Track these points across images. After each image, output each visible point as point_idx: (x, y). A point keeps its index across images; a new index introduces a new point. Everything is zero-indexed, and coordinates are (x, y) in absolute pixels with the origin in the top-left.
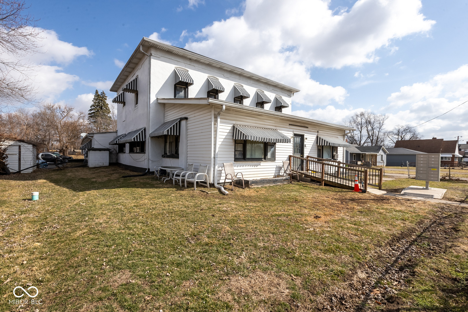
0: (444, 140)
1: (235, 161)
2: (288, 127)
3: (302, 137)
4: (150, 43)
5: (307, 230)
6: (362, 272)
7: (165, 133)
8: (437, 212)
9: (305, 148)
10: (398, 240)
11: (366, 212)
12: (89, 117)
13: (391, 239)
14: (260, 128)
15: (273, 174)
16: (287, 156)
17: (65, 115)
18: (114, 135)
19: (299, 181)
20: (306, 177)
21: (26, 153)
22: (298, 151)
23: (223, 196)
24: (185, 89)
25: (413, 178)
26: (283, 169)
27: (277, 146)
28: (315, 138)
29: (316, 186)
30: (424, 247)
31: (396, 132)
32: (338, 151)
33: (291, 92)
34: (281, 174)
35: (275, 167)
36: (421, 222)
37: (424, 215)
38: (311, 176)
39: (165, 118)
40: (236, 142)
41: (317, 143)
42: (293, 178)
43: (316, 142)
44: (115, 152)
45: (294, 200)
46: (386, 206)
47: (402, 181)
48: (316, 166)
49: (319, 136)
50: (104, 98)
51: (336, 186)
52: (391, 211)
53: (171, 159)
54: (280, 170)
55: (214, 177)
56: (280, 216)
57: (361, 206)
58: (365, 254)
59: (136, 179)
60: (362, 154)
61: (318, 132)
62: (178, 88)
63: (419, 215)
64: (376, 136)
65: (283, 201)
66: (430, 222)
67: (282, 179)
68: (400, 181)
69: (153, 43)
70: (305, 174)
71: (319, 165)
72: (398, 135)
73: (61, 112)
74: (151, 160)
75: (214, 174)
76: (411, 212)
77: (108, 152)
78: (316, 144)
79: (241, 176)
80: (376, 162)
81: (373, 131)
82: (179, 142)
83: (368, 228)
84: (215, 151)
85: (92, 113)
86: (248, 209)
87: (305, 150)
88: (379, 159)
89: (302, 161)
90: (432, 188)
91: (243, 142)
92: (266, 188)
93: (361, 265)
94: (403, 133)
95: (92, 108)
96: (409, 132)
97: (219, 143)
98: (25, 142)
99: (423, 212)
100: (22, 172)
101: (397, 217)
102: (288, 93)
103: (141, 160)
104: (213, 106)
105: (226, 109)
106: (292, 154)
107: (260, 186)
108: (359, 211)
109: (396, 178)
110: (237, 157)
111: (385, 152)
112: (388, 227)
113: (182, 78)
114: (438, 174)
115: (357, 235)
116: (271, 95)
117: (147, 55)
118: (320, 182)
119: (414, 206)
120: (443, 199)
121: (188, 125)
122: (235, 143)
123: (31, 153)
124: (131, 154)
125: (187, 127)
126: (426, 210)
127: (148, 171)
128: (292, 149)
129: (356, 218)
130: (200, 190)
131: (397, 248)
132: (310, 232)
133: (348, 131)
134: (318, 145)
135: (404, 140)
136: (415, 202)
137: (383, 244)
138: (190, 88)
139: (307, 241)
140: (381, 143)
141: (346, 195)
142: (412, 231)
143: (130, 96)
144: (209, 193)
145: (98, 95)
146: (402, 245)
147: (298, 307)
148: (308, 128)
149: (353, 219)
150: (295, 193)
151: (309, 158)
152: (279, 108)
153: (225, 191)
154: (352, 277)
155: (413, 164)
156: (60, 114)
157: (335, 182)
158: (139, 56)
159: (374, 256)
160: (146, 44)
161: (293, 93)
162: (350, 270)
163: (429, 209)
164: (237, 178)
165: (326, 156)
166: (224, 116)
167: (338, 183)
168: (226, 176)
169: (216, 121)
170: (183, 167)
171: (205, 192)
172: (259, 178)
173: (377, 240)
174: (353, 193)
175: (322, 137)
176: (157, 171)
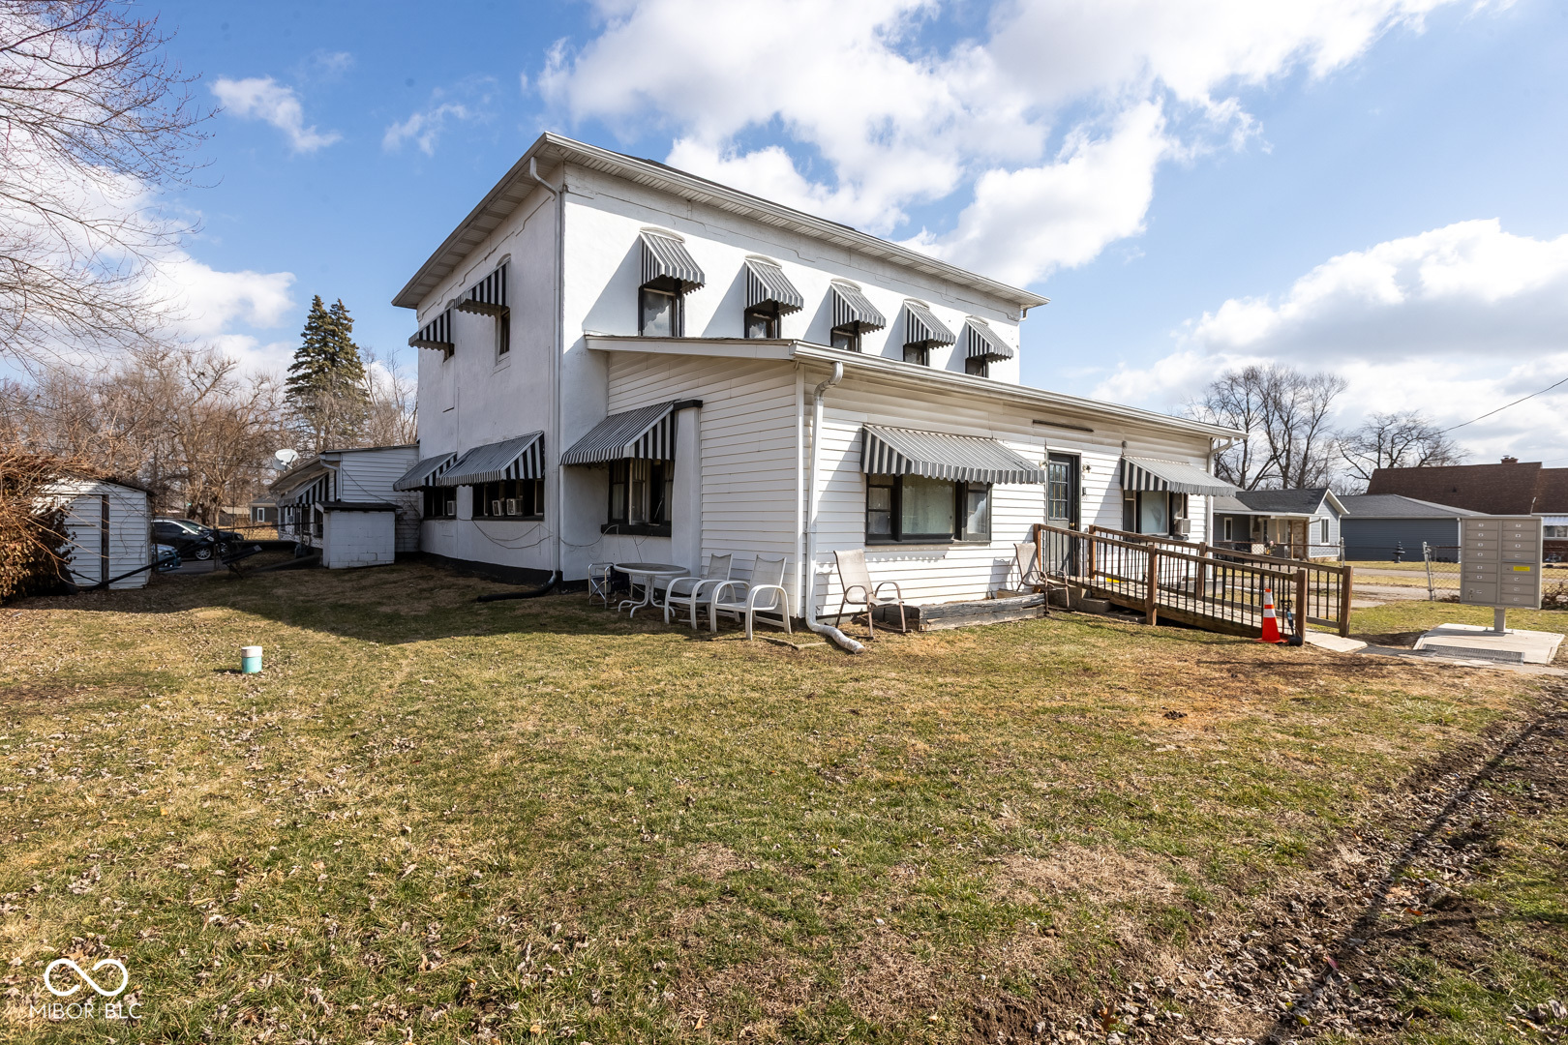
0: (1544, 467)
1: (867, 544)
2: (1031, 428)
3: (1074, 460)
4: (562, 151)
5: (1159, 750)
6: (1350, 850)
7: (628, 452)
8: (1539, 701)
9: (1083, 499)
10: (1436, 775)
11: (1318, 703)
12: (291, 390)
13: (1414, 772)
14: (944, 434)
15: (985, 588)
16: (1027, 528)
17: (208, 385)
18: (410, 455)
19: (1069, 611)
20: (1092, 597)
21: (130, 520)
22: (1062, 509)
23: (849, 657)
24: (672, 300)
25: (1445, 600)
26: (1015, 569)
27: (995, 494)
28: (1115, 465)
29: (1132, 626)
30: (1513, 794)
31: (1371, 438)
32: (1190, 510)
33: (1019, 305)
34: (1009, 587)
35: (990, 562)
36: (1493, 730)
37: (1501, 708)
38: (1113, 593)
39: (612, 399)
40: (871, 482)
41: (1122, 483)
42: (1052, 600)
43: (1118, 479)
44: (411, 515)
45: (1080, 668)
46: (1376, 685)
47: (1409, 610)
48: (1127, 560)
49: (1129, 459)
50: (342, 324)
51: (1199, 624)
52: (1395, 698)
53: (639, 539)
54: (1007, 574)
55: (804, 597)
56: (1060, 711)
57: (1297, 685)
58: (1348, 810)
59: (530, 607)
60: (1257, 517)
61: (1124, 445)
62: (650, 298)
63: (1486, 709)
64: (1298, 454)
65: (1045, 672)
66: (1521, 729)
67: (1020, 604)
68: (1404, 608)
69: (573, 152)
70: (1089, 587)
71: (1140, 555)
72: (1379, 450)
73: (194, 376)
74: (567, 541)
75: (805, 587)
76: (1460, 700)
77: (390, 517)
78: (1118, 486)
79: (895, 594)
80: (1305, 546)
81: (1290, 436)
82: (672, 481)
83: (1340, 743)
84: (807, 513)
85: (299, 378)
86: (950, 694)
87: (1083, 506)
88: (1314, 533)
89: (1074, 543)
90: (1515, 631)
91: (891, 483)
92: (971, 631)
93: (1347, 836)
94: (1397, 440)
95: (301, 360)
96: (1418, 438)
97: (820, 486)
98: (121, 484)
99: (1497, 700)
100: (112, 586)
101: (1419, 715)
102: (1008, 309)
103: (523, 543)
104: (802, 366)
105: (847, 376)
106: (1041, 522)
107: (952, 626)
108: (1297, 700)
109: (1385, 601)
110: (873, 530)
111: (1335, 511)
112: (1399, 741)
113: (667, 268)
114: (1536, 585)
115: (1311, 763)
116: (950, 317)
117: (550, 190)
118: (1141, 614)
119: (1466, 685)
120: (1553, 663)
121: (704, 426)
122: (869, 486)
123: (143, 520)
124: (480, 523)
125: (699, 433)
126: (1507, 696)
127: (556, 581)
128: (1042, 505)
129: (1294, 719)
130: (768, 641)
131: (1435, 797)
132: (1167, 753)
133: (1224, 442)
134: (1126, 488)
135: (1401, 470)
136: (1466, 673)
137: (1394, 785)
138: (690, 299)
139: (1171, 778)
140: (1316, 479)
141: (1238, 652)
142: (1470, 752)
143: (474, 328)
144: (800, 647)
145: (323, 315)
146: (1447, 787)
147: (1211, 918)
148: (1091, 431)
149: (1286, 722)
150: (1072, 647)
151: (1097, 534)
152: (978, 362)
153: (853, 642)
154: (1326, 859)
155: (1445, 554)
156: (188, 381)
157: (1195, 613)
158: (518, 190)
159: (1375, 816)
160: (552, 154)
161: (1025, 310)
162: (1318, 843)
163: (1516, 693)
164: (881, 599)
165: (1150, 526)
166: (833, 395)
167: (1204, 615)
168: (846, 593)
169: (810, 414)
170: (689, 565)
171: (785, 644)
172: (939, 602)
173: (1373, 775)
174: (1259, 647)
175: (1138, 462)
176: (599, 579)
